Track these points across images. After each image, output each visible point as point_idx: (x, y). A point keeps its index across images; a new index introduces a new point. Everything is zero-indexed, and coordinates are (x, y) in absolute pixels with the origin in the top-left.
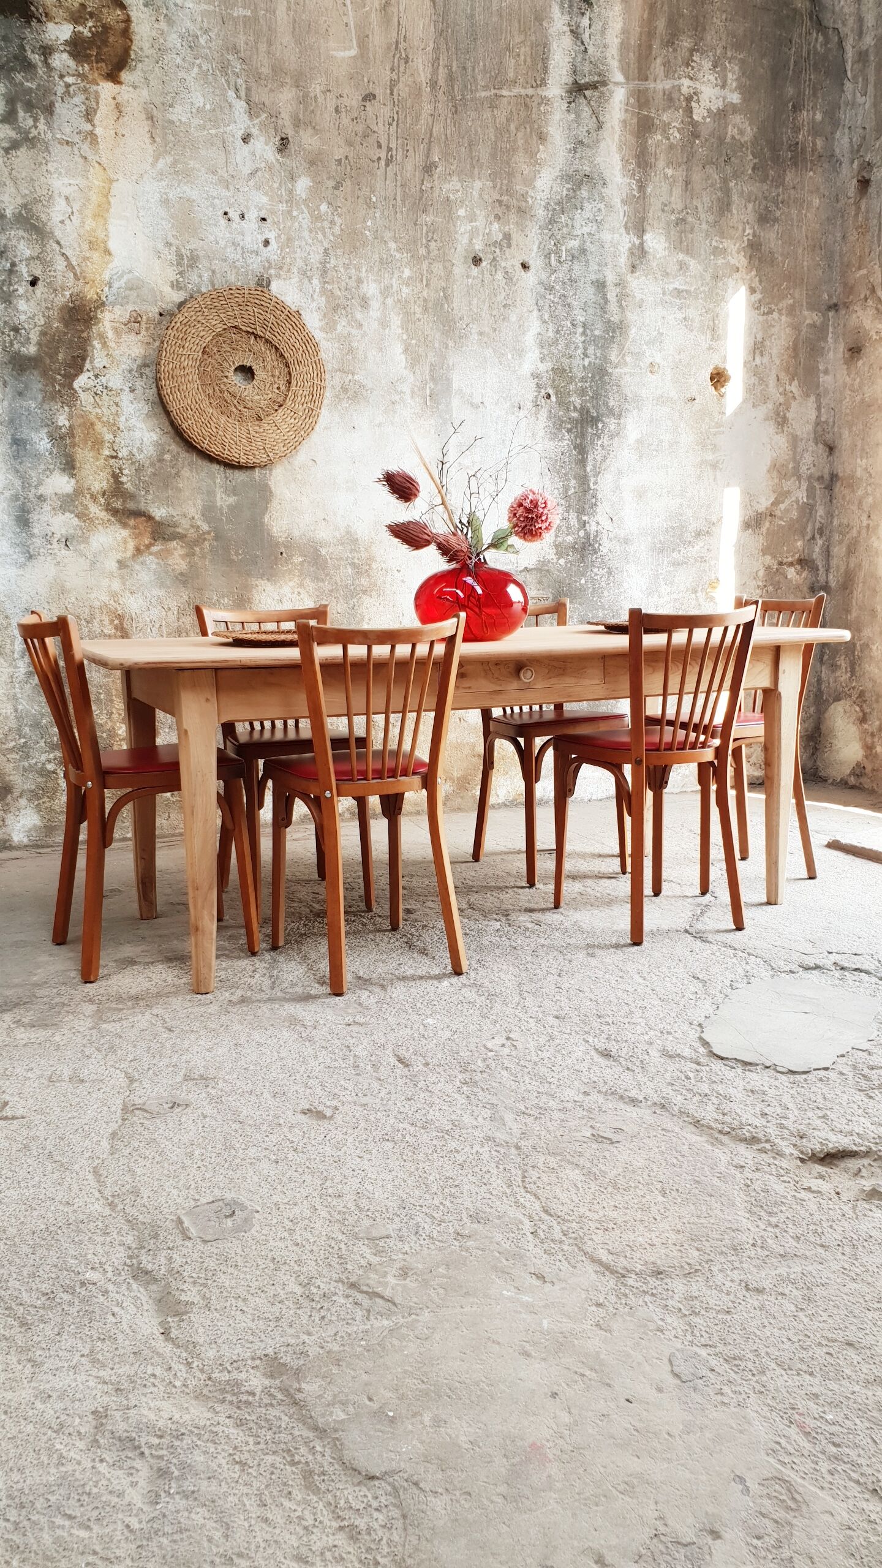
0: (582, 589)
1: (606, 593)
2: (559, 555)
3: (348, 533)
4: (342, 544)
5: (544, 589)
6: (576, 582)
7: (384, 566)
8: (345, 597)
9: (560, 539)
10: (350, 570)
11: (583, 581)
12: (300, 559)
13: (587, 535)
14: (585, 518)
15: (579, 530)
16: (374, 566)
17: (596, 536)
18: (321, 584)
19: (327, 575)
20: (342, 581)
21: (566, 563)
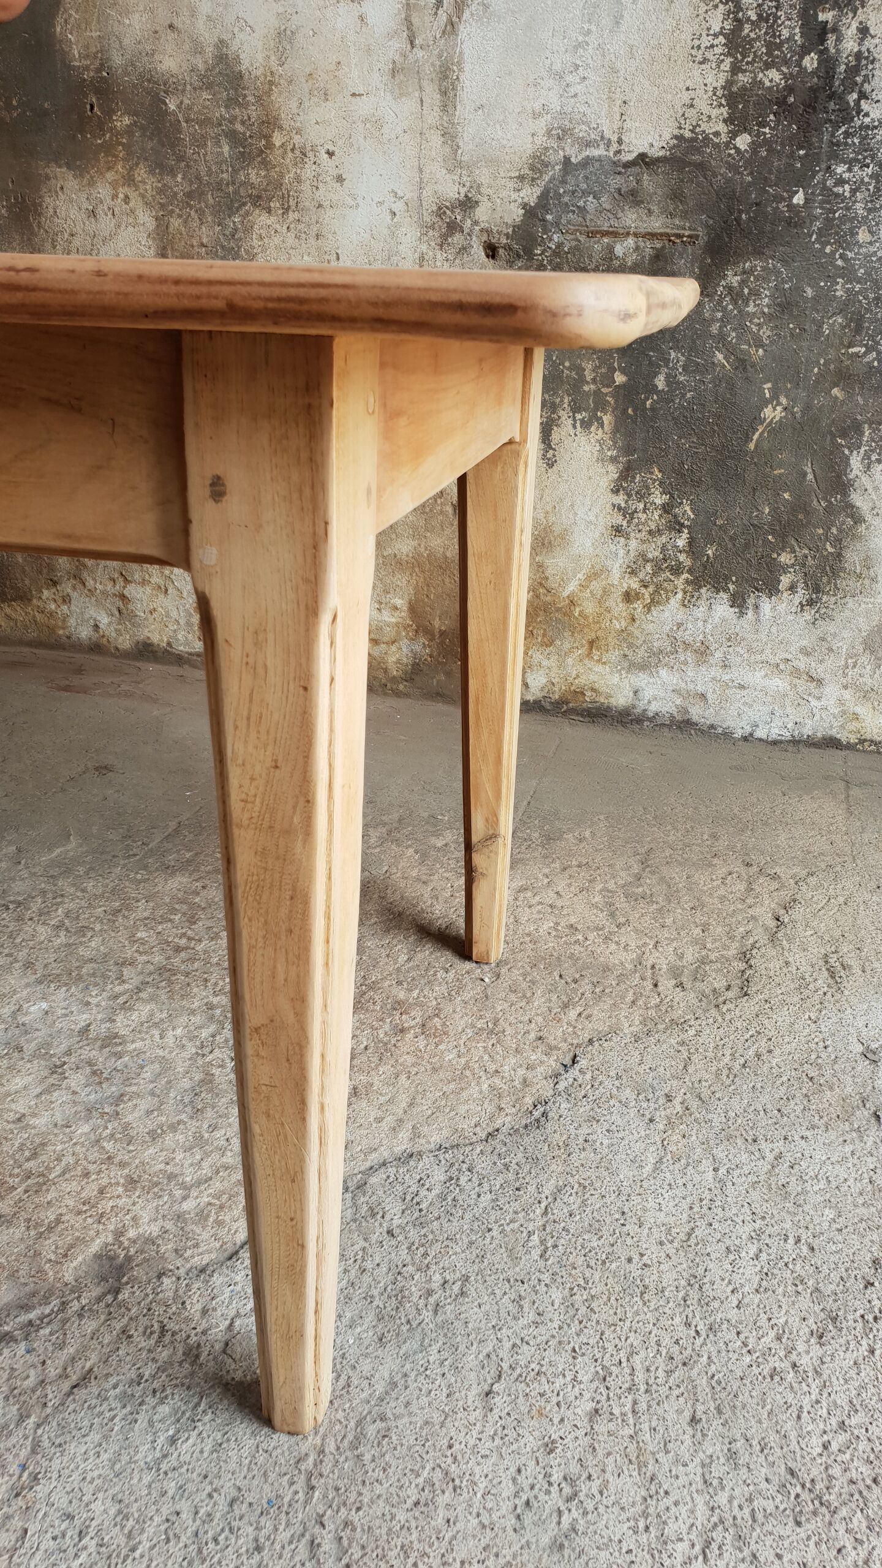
0: (795, 220)
1: (863, 236)
2: (738, 122)
3: (221, 58)
4: (209, 86)
5: (685, 215)
6: (779, 199)
7: (297, 139)
8: (216, 210)
9: (743, 79)
10: (226, 149)
11: (799, 199)
12: (127, 121)
13: (828, 64)
14: (826, 16)
15: (804, 51)
16: (277, 139)
17: (853, 70)
18: (168, 179)
19: (181, 158)
20: (210, 173)
21: (754, 146)
